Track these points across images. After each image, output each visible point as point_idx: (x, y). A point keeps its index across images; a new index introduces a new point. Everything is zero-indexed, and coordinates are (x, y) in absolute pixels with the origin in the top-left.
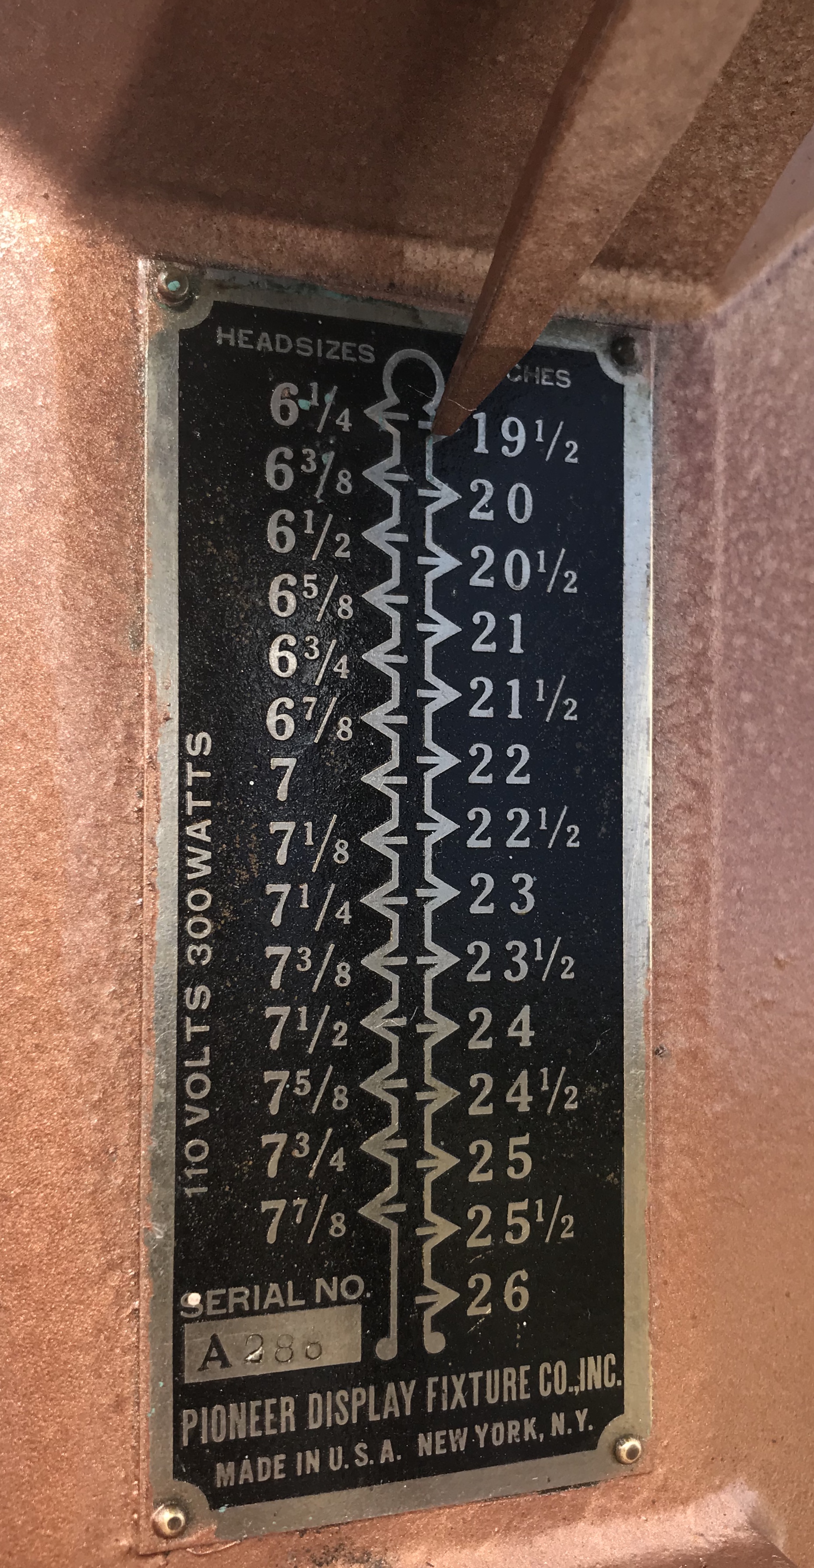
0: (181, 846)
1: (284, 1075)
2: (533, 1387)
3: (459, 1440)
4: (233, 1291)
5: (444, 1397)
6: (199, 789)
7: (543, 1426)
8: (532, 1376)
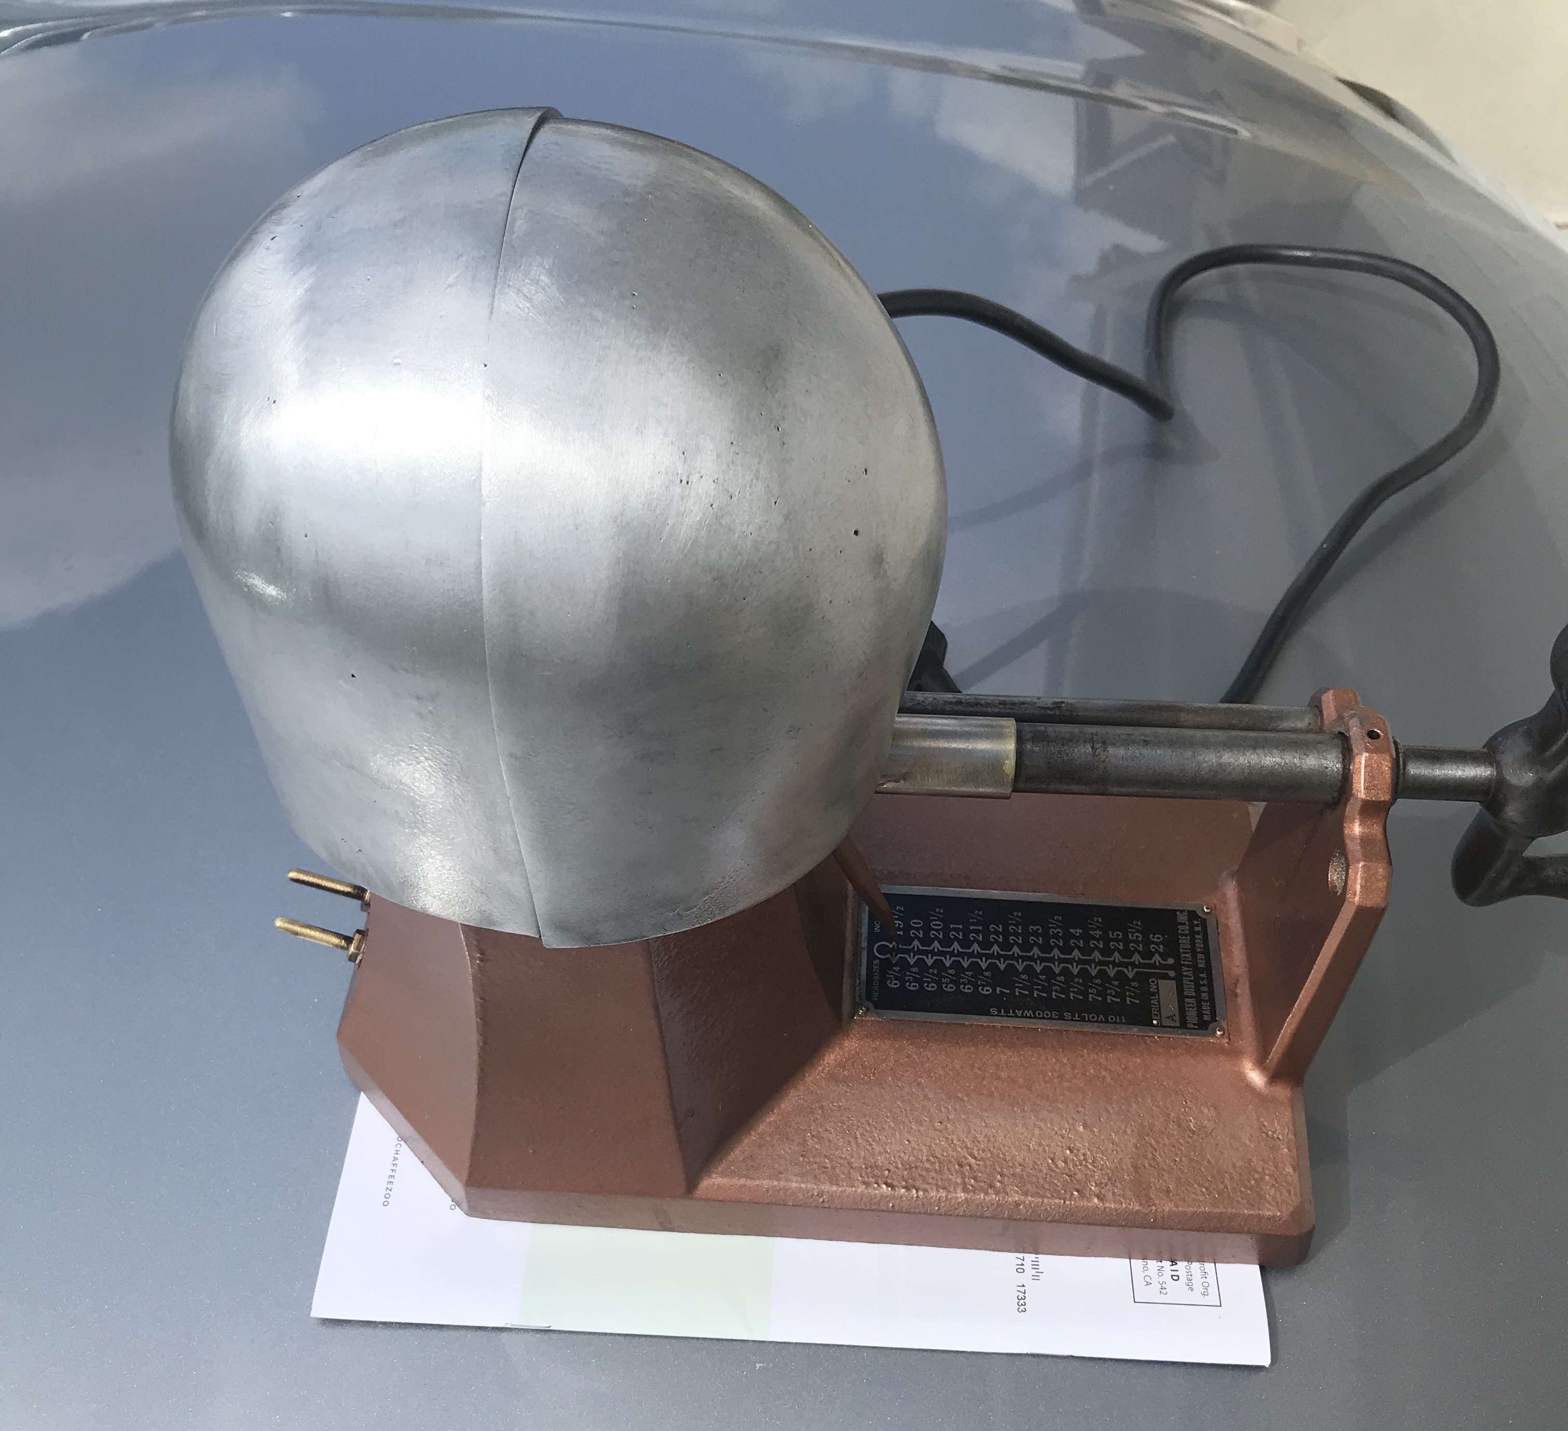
0: (1024, 1017)
1: (1090, 995)
2: (1186, 935)
3: (1201, 956)
4: (1153, 1012)
5: (1187, 959)
6: (1007, 1012)
7: (1198, 933)
8: (1182, 935)
